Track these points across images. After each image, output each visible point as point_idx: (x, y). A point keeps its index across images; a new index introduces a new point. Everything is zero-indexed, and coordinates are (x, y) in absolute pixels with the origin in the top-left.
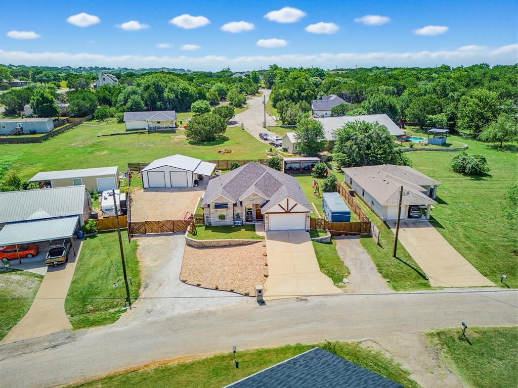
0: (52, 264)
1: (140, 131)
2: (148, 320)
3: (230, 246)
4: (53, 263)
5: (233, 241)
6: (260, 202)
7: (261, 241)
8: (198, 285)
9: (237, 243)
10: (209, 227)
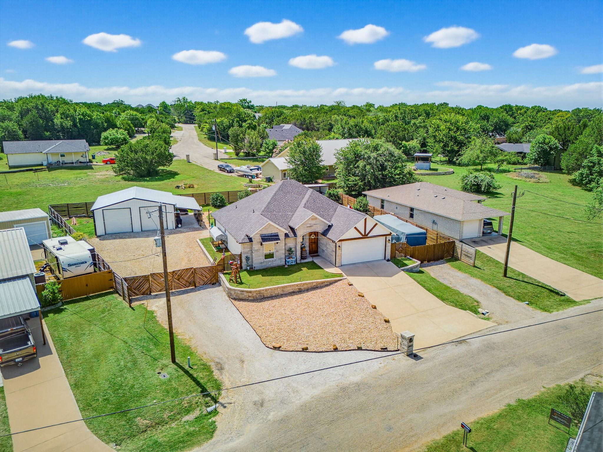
0: (12, 363)
1: (34, 168)
2: (270, 417)
3: (300, 291)
4: (14, 360)
5: (304, 284)
6: (320, 229)
7: (341, 280)
8: (305, 350)
9: (309, 286)
10: (252, 271)
